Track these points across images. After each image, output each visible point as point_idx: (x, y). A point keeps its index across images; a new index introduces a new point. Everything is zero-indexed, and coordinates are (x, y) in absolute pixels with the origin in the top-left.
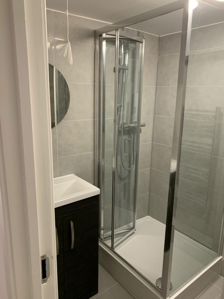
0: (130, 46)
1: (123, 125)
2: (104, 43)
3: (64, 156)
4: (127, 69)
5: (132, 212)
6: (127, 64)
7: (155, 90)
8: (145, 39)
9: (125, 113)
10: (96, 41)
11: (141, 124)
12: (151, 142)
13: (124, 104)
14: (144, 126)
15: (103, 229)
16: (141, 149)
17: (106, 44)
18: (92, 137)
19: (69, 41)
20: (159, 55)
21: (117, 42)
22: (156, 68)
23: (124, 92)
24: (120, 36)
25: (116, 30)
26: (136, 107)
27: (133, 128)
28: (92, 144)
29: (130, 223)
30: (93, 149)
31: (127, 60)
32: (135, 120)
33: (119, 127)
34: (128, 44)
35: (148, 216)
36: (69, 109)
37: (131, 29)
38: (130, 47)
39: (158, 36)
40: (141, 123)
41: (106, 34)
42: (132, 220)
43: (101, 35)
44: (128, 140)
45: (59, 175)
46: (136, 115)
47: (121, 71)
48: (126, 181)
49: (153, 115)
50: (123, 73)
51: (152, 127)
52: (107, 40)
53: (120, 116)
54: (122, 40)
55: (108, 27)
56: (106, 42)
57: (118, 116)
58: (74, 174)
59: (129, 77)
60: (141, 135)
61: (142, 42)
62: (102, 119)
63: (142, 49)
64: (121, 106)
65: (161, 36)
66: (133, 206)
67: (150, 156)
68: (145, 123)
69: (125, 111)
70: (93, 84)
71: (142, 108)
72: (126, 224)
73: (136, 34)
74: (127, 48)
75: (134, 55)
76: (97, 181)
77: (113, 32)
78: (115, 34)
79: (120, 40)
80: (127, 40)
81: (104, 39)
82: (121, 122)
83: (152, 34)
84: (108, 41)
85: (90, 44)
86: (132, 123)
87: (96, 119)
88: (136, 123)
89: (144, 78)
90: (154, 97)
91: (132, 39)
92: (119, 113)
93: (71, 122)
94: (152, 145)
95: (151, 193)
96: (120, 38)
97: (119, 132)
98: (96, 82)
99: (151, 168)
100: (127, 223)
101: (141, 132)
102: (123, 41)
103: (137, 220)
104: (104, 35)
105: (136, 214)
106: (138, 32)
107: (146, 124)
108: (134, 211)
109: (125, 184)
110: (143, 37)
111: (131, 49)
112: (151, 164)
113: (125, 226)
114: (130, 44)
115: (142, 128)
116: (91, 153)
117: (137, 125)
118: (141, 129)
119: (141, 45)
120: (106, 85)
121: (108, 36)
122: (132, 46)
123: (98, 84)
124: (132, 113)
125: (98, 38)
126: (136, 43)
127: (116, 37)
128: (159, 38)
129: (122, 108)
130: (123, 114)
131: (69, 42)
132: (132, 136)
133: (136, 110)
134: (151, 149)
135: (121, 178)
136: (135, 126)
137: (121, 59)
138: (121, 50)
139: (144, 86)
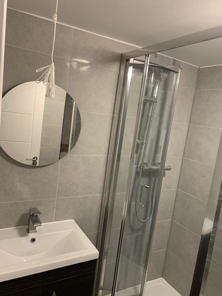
0: (162, 75)
1: (143, 166)
2: (131, 69)
3: (65, 196)
4: (156, 102)
5: (142, 269)
6: (156, 96)
7: (187, 128)
8: (181, 69)
9: (147, 152)
10: (121, 65)
11: (165, 167)
12: (176, 188)
13: (146, 141)
14: (170, 169)
15: (102, 289)
16: (162, 196)
17: (133, 71)
18: (103, 176)
19: (52, 62)
20: (197, 88)
21: (146, 70)
22: (192, 102)
23: (149, 128)
24: (149, 63)
25: (146, 56)
26: (161, 146)
27: (155, 171)
28: (101, 184)
29: (138, 285)
30: (101, 190)
31: (157, 92)
32: (159, 161)
33: (137, 167)
34: (160, 73)
35: (161, 278)
36: (78, 142)
37: (165, 56)
38: (161, 77)
39: (198, 67)
40: (165, 165)
41: (134, 60)
42: (141, 281)
43: (128, 60)
44: (146, 187)
45: (55, 219)
46: (160, 155)
47: (148, 104)
48: (140, 233)
49: (182, 157)
50: (150, 105)
51: (179, 170)
52: (135, 66)
53: (140, 155)
54: (153, 67)
55: (137, 51)
56: (133, 68)
57: (138, 155)
58: (73, 219)
59: (157, 110)
60: (164, 179)
61: (177, 73)
62: (116, 156)
63: (177, 80)
64: (142, 144)
65: (201, 67)
66: (144, 264)
67: (173, 205)
68: (170, 166)
69: (148, 149)
70: (112, 115)
71: (169, 148)
72: (132, 287)
73: (171, 62)
74: (159, 78)
75: (166, 86)
76: (102, 231)
77: (143, 58)
78: (144, 60)
79: (151, 67)
80: (160, 69)
81: (131, 64)
82: (141, 162)
83: (191, 64)
84: (136, 68)
85: (114, 69)
86: (154, 164)
87: (109, 156)
88: (160, 165)
89: (175, 113)
90: (186, 136)
91: (165, 68)
92: (139, 151)
93: (79, 156)
94: (177, 193)
95: (168, 250)
96: (149, 66)
97: (137, 173)
98: (115, 113)
99: (172, 220)
100: (134, 284)
101: (164, 175)
102: (155, 69)
103: (147, 281)
104: (132, 61)
105: (147, 271)
106: (174, 61)
107: (172, 167)
108: (145, 267)
109: (137, 237)
110: (180, 66)
111: (163, 79)
112: (173, 215)
113: (131, 288)
114: (162, 73)
115: (166, 171)
116: (98, 195)
117: (159, 168)
118: (164, 173)
119: (175, 75)
120: (127, 117)
121: (135, 62)
122: (164, 75)
123: (117, 116)
124: (156, 152)
125: (124, 62)
126: (170, 72)
127: (145, 63)
128: (199, 69)
129: (144, 146)
130: (144, 152)
131: (53, 64)
132: (153, 179)
133: (161, 149)
134: (175, 196)
135: (132, 229)
136: (158, 169)
137: (150, 89)
138: (151, 78)
139: (175, 122)
